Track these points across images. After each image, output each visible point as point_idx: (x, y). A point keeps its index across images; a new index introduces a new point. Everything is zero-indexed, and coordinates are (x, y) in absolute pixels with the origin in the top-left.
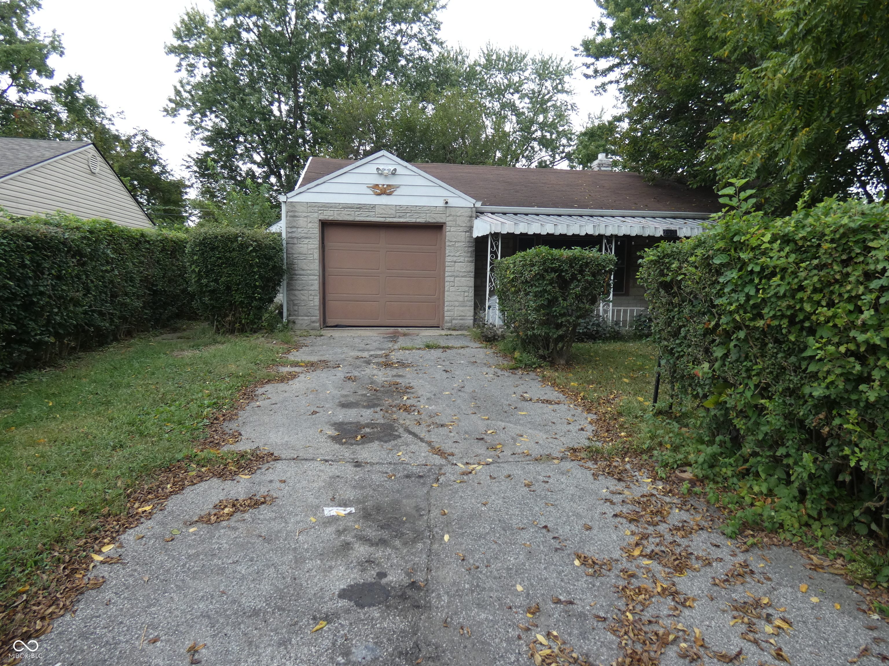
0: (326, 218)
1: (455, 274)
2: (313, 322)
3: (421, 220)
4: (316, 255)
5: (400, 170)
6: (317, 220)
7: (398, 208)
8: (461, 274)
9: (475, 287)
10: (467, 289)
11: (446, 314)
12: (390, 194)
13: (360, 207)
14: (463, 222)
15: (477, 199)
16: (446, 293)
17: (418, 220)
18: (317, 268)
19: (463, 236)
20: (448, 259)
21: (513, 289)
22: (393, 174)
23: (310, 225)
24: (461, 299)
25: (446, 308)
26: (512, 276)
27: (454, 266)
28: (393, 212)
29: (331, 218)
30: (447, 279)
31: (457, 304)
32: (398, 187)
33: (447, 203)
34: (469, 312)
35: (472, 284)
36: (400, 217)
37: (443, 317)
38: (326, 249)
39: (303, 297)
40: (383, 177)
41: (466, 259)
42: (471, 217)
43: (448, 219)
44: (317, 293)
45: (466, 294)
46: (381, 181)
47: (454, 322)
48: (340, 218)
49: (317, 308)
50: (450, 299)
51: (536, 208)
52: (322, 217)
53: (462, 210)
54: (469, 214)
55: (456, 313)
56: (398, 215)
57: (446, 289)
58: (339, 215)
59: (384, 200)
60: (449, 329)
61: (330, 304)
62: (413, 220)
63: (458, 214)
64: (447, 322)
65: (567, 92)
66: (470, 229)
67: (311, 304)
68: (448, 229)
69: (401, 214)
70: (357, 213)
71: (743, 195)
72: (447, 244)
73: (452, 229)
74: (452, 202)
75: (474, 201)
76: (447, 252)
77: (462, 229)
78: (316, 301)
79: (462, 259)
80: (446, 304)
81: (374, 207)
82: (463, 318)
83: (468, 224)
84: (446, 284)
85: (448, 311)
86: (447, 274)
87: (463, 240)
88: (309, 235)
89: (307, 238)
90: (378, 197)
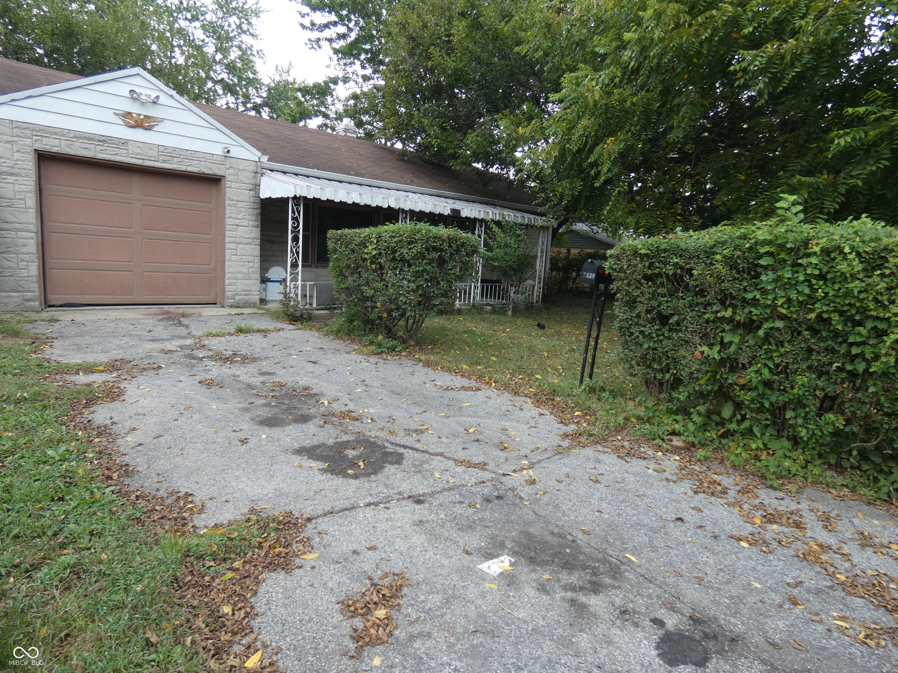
0: (48, 148)
1: (237, 240)
2: (29, 300)
3: (194, 168)
4: (31, 201)
5: (164, 99)
6: (30, 150)
7: (161, 149)
8: (245, 241)
9: (261, 255)
10: (252, 258)
11: (227, 288)
12: (149, 128)
13: (103, 140)
14: (247, 177)
15: (264, 151)
16: (227, 263)
17: (190, 169)
18: (34, 221)
19: (247, 195)
20: (228, 221)
21: (374, 266)
22: (154, 103)
23: (17, 156)
24: (245, 270)
25: (227, 282)
26: (374, 253)
27: (235, 230)
28: (155, 154)
29: (54, 150)
30: (228, 246)
31: (240, 276)
32: (161, 120)
33: (228, 152)
34: (255, 285)
35: (257, 252)
36: (164, 161)
37: (224, 291)
38: (44, 193)
39: (8, 264)
40: (138, 103)
41: (251, 223)
42: (256, 173)
43: (228, 172)
44: (34, 257)
45: (251, 265)
46: (135, 109)
47: (237, 297)
48: (72, 152)
49: (35, 279)
50: (231, 270)
51: (315, 170)
52: (39, 146)
53: (245, 163)
54: (254, 169)
55: (239, 288)
56: (161, 158)
57: (227, 258)
58: (69, 146)
59: (139, 135)
60: (231, 306)
61: (54, 274)
62: (183, 168)
63: (241, 167)
64: (228, 298)
65: (252, 35)
66: (256, 187)
67: (24, 273)
68: (228, 184)
69: (166, 158)
70: (99, 148)
71: (794, 210)
72: (227, 202)
73: (233, 185)
74: (236, 152)
75: (259, 154)
76: (227, 212)
77: (245, 186)
78: (34, 269)
79: (245, 223)
80: (227, 276)
81: (126, 142)
82: (247, 292)
83: (253, 182)
84: (227, 252)
85: (230, 284)
86: (227, 240)
87: (247, 199)
88: (15, 171)
89: (12, 174)
90: (131, 130)
